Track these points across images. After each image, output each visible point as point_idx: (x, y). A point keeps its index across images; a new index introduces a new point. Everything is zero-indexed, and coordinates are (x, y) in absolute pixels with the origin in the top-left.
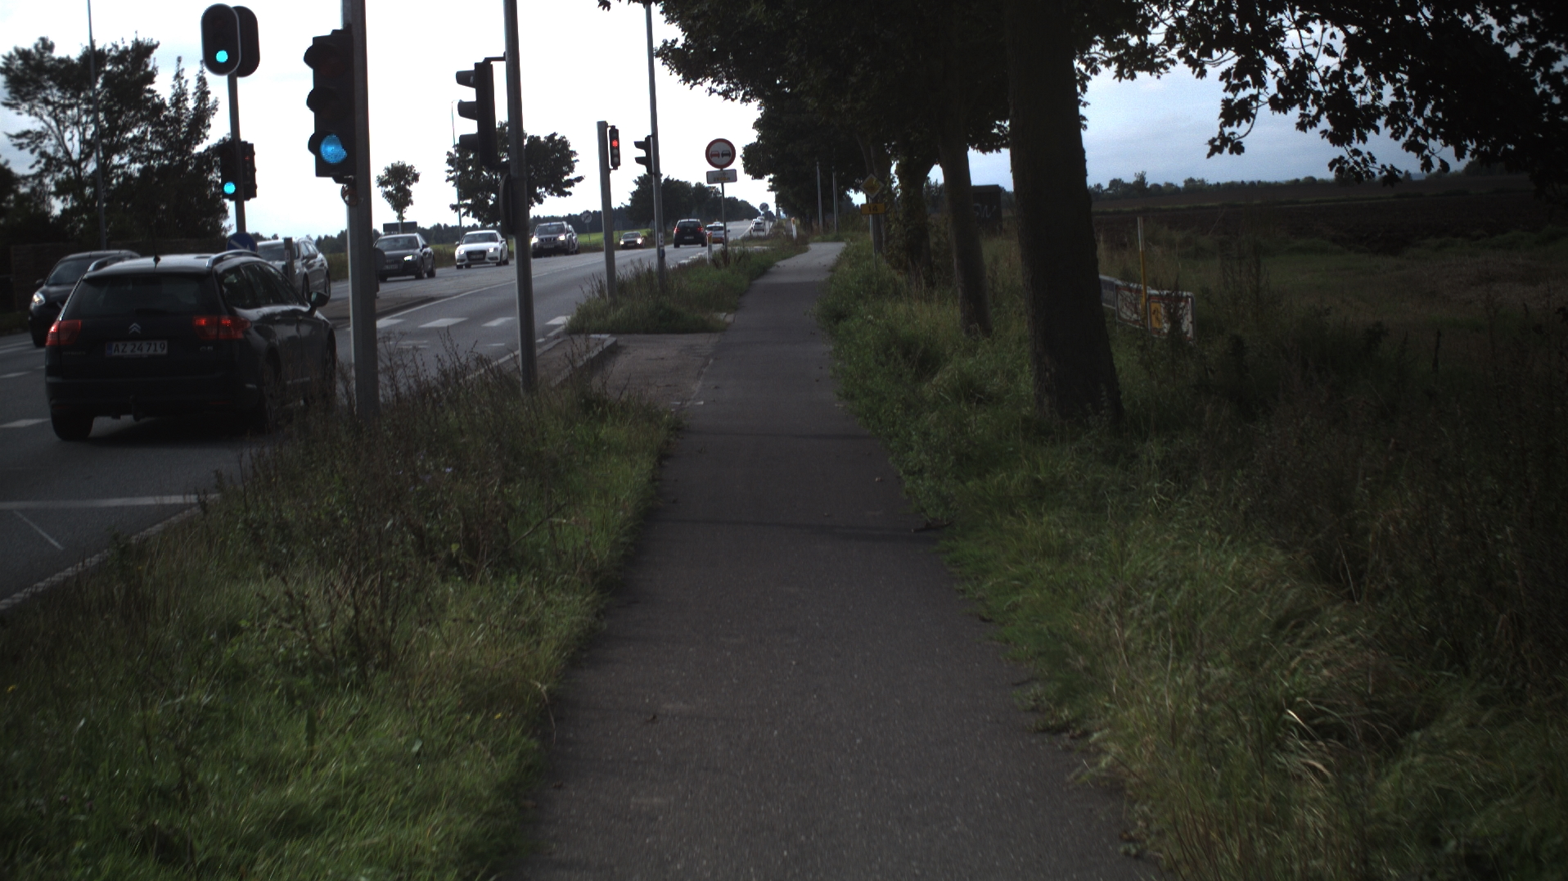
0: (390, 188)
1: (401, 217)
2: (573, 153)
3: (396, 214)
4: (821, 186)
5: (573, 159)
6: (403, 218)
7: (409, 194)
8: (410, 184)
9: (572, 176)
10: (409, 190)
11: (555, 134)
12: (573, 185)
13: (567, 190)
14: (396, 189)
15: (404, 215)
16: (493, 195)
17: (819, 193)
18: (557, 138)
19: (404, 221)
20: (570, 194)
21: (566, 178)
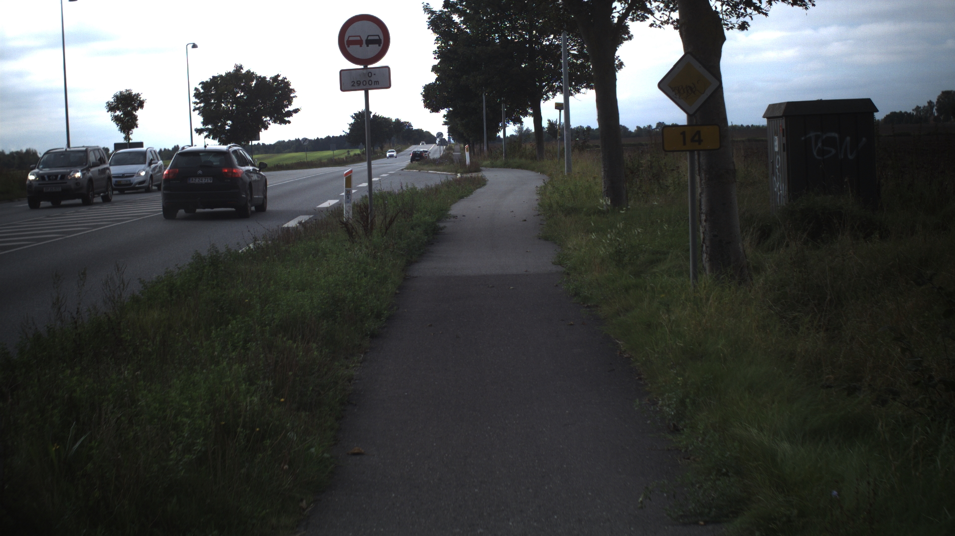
0: (118, 113)
1: (127, 138)
2: (292, 91)
3: (123, 135)
4: (486, 119)
5: (292, 95)
6: (130, 139)
7: (135, 118)
8: (136, 110)
9: (291, 108)
10: (134, 115)
11: (278, 76)
12: (291, 115)
13: (286, 119)
14: (124, 114)
15: (130, 136)
16: (229, 122)
17: (485, 124)
18: (280, 78)
19: (131, 141)
20: (289, 122)
21: (286, 109)
